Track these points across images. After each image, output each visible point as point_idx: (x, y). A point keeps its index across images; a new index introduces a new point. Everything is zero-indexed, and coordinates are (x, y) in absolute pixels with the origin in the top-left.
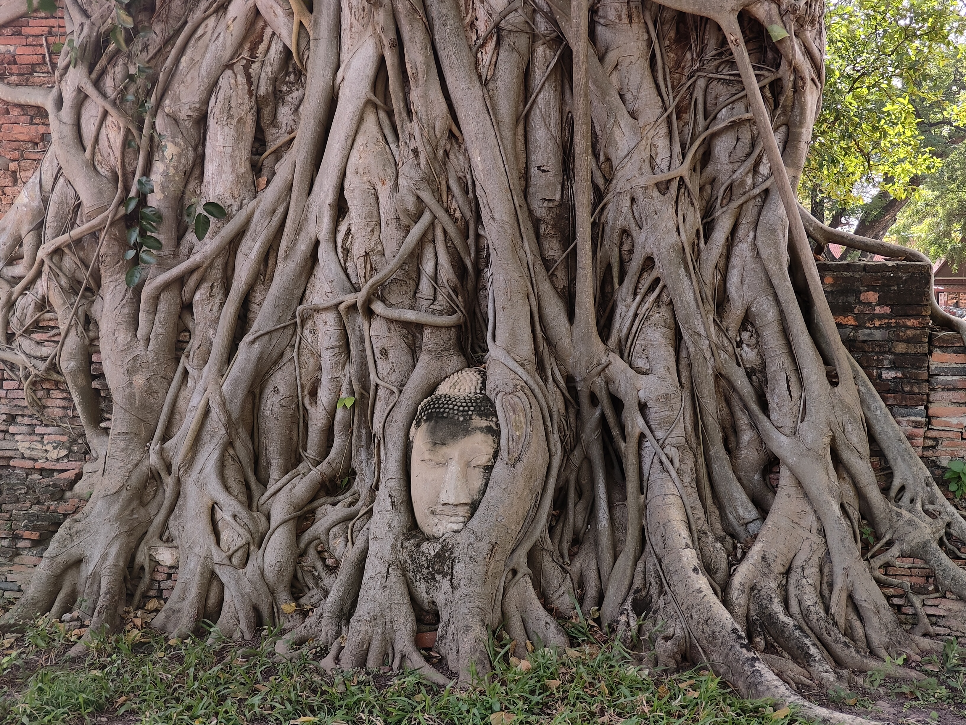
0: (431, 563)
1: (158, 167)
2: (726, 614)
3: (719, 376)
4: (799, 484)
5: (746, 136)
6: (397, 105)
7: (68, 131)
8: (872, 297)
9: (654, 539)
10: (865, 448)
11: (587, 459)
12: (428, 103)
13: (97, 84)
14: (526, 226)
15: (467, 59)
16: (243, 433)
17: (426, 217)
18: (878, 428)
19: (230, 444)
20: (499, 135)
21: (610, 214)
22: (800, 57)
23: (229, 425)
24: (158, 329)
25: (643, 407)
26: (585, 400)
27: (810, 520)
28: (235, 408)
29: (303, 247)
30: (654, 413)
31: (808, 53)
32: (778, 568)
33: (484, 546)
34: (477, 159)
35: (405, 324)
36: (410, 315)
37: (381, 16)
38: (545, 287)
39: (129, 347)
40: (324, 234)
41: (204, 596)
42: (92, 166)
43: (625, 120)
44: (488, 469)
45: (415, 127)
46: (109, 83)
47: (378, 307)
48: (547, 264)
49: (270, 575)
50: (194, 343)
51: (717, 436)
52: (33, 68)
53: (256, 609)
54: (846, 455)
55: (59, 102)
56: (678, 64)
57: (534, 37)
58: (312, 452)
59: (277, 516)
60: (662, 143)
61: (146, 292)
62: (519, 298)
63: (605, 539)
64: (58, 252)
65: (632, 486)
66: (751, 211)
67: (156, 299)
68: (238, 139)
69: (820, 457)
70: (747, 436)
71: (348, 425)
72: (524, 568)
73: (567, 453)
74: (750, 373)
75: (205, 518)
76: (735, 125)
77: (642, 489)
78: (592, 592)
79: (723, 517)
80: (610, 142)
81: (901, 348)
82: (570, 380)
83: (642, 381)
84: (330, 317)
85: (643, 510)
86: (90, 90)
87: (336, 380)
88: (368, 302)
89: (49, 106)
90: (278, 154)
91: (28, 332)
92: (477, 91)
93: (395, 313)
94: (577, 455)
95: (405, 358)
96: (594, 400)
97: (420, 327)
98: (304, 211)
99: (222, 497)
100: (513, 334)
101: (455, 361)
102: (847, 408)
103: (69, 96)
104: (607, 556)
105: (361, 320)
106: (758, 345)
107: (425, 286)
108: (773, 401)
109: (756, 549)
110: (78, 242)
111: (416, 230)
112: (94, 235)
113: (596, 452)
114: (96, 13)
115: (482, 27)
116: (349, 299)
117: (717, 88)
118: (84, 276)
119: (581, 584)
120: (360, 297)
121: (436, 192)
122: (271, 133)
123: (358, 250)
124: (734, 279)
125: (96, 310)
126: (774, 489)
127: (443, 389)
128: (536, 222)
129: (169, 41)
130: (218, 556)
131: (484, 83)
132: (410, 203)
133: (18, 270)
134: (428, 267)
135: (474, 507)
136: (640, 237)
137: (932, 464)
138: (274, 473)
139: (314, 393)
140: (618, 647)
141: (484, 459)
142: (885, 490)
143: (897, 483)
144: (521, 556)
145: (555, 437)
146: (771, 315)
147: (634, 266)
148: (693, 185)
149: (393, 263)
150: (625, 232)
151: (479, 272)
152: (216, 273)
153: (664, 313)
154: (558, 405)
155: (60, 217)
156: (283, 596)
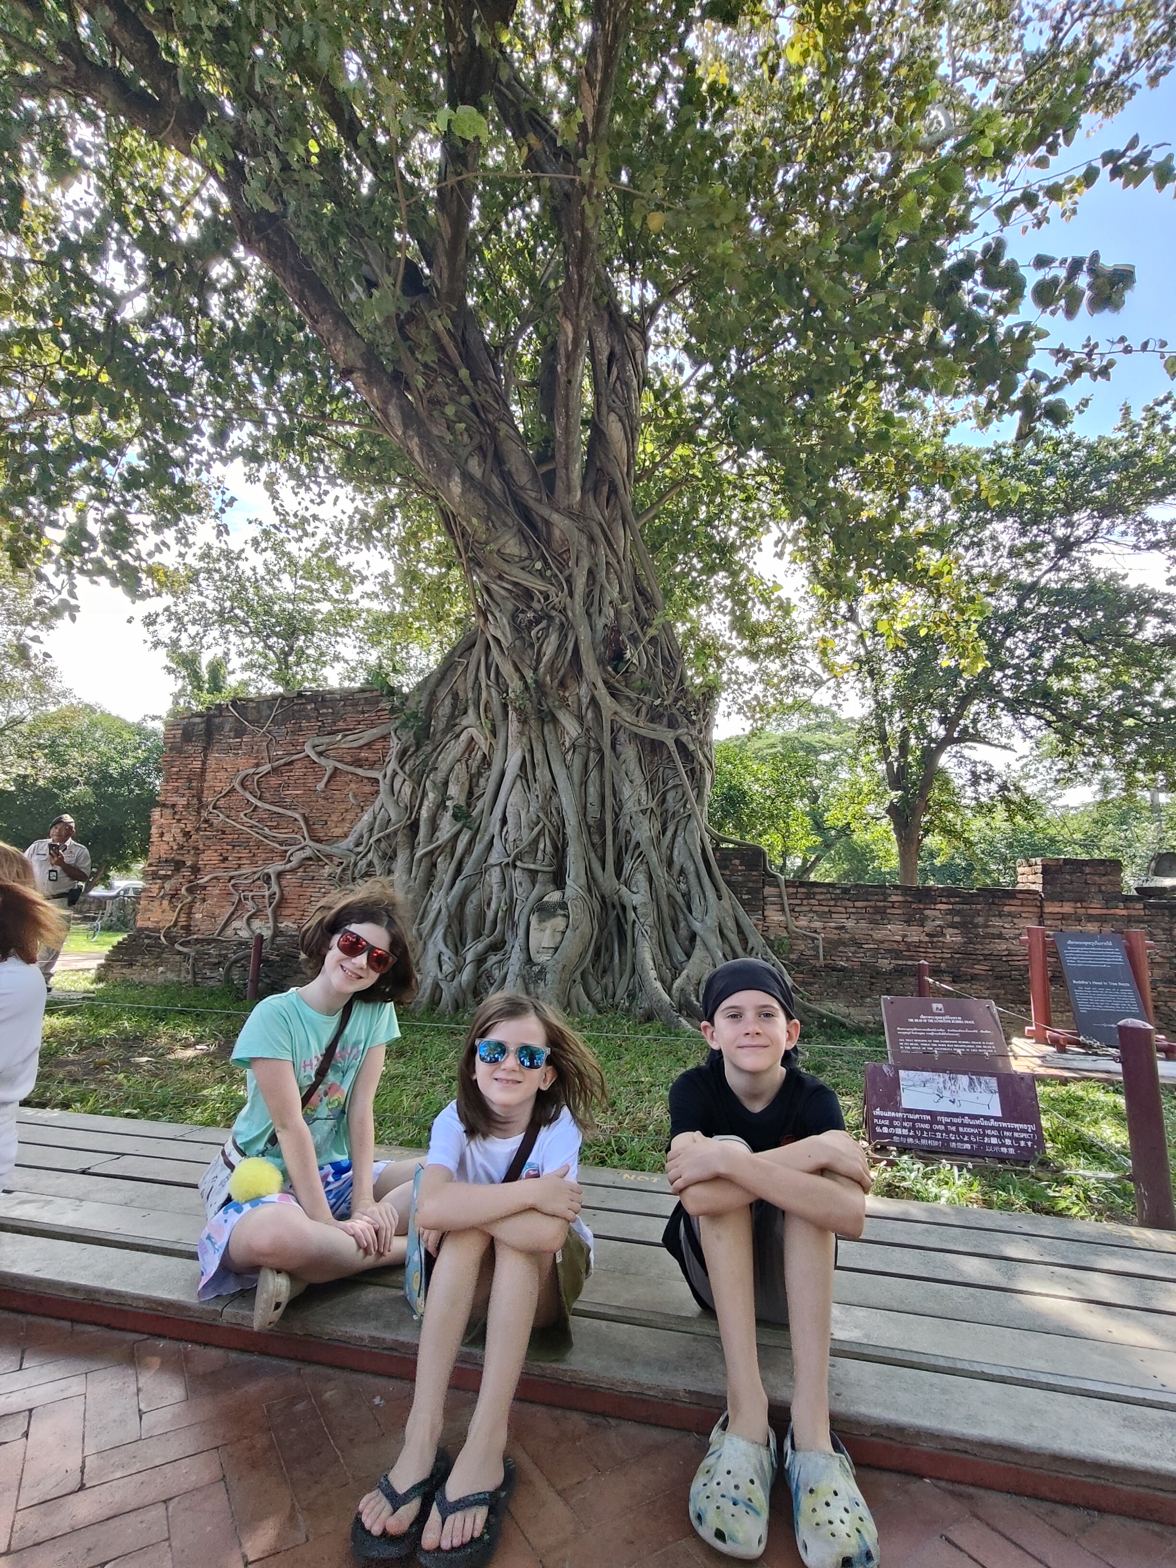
0: (536, 975)
1: (426, 803)
2: (666, 997)
3: (669, 896)
4: (705, 944)
5: (680, 792)
6: (530, 776)
7: (388, 788)
8: (737, 862)
9: (638, 967)
10: (735, 930)
11: (610, 933)
12: (543, 776)
13: (402, 768)
14: (584, 828)
15: (561, 758)
16: (456, 922)
17: (541, 824)
18: (741, 920)
19: (449, 926)
20: (573, 789)
21: (621, 823)
22: (701, 757)
23: (449, 917)
24: (421, 874)
25: (635, 909)
26: (610, 907)
27: (709, 960)
28: (453, 909)
29: (487, 838)
30: (639, 911)
31: (706, 757)
32: (694, 981)
33: (560, 966)
34: (563, 799)
35: (530, 871)
36: (532, 866)
37: (524, 740)
38: (592, 855)
39: (407, 882)
40: (496, 832)
41: (433, 995)
42: (397, 802)
43: (627, 784)
44: (564, 933)
45: (537, 786)
46: (407, 767)
47: (518, 863)
48: (593, 845)
49: (464, 985)
50: (436, 881)
51: (668, 923)
52: (375, 762)
53: (456, 1001)
54: (725, 931)
55: (385, 776)
56: (651, 762)
57: (589, 749)
58: (486, 931)
59: (469, 958)
60: (644, 794)
61: (418, 855)
62: (580, 860)
63: (617, 968)
64: (379, 840)
65: (629, 944)
66: (683, 823)
67: (420, 860)
68: (461, 791)
69: (713, 931)
70: (682, 924)
71: (504, 919)
72: (579, 979)
73: (601, 930)
74: (683, 896)
75: (435, 960)
76: (675, 787)
77: (634, 945)
78: (610, 992)
79: (671, 960)
80: (621, 792)
81: (750, 885)
82: (603, 897)
83: (634, 897)
84: (498, 869)
85: (634, 955)
86: (399, 770)
87: (499, 898)
88: (514, 861)
89: (380, 778)
90: (478, 798)
91: (362, 877)
92: (565, 771)
93: (526, 866)
94: (606, 931)
95: (530, 886)
96: (614, 906)
97: (537, 872)
98: (489, 822)
99: (444, 949)
100: (577, 875)
101: (552, 887)
102: (726, 911)
103: (389, 772)
104: (617, 976)
105: (511, 870)
106: (686, 882)
107: (540, 854)
108: (693, 907)
109: (685, 972)
110: (388, 836)
111: (536, 830)
112: (395, 833)
113: (614, 930)
114: (404, 739)
115: (567, 745)
116: (506, 860)
117: (668, 771)
118: (389, 852)
119: (605, 990)
120: (510, 859)
121: (546, 814)
122: (476, 789)
123: (511, 838)
124: (676, 852)
125: (393, 867)
126: (693, 948)
127: (546, 899)
128: (589, 827)
129: (434, 750)
130: (440, 976)
131: (568, 768)
132: (534, 818)
133: (360, 849)
134: (541, 846)
135: (556, 949)
136: (634, 833)
137: (766, 938)
138: (469, 940)
139: (489, 905)
140: (619, 1012)
141: (561, 928)
142: (745, 950)
143: (750, 946)
144: (577, 975)
145: (595, 922)
146: (692, 868)
147: (631, 846)
148: (658, 813)
149: (525, 843)
150: (628, 832)
151: (564, 850)
152: (448, 849)
153: (644, 866)
154: (597, 908)
155: (381, 825)
156: (470, 996)
